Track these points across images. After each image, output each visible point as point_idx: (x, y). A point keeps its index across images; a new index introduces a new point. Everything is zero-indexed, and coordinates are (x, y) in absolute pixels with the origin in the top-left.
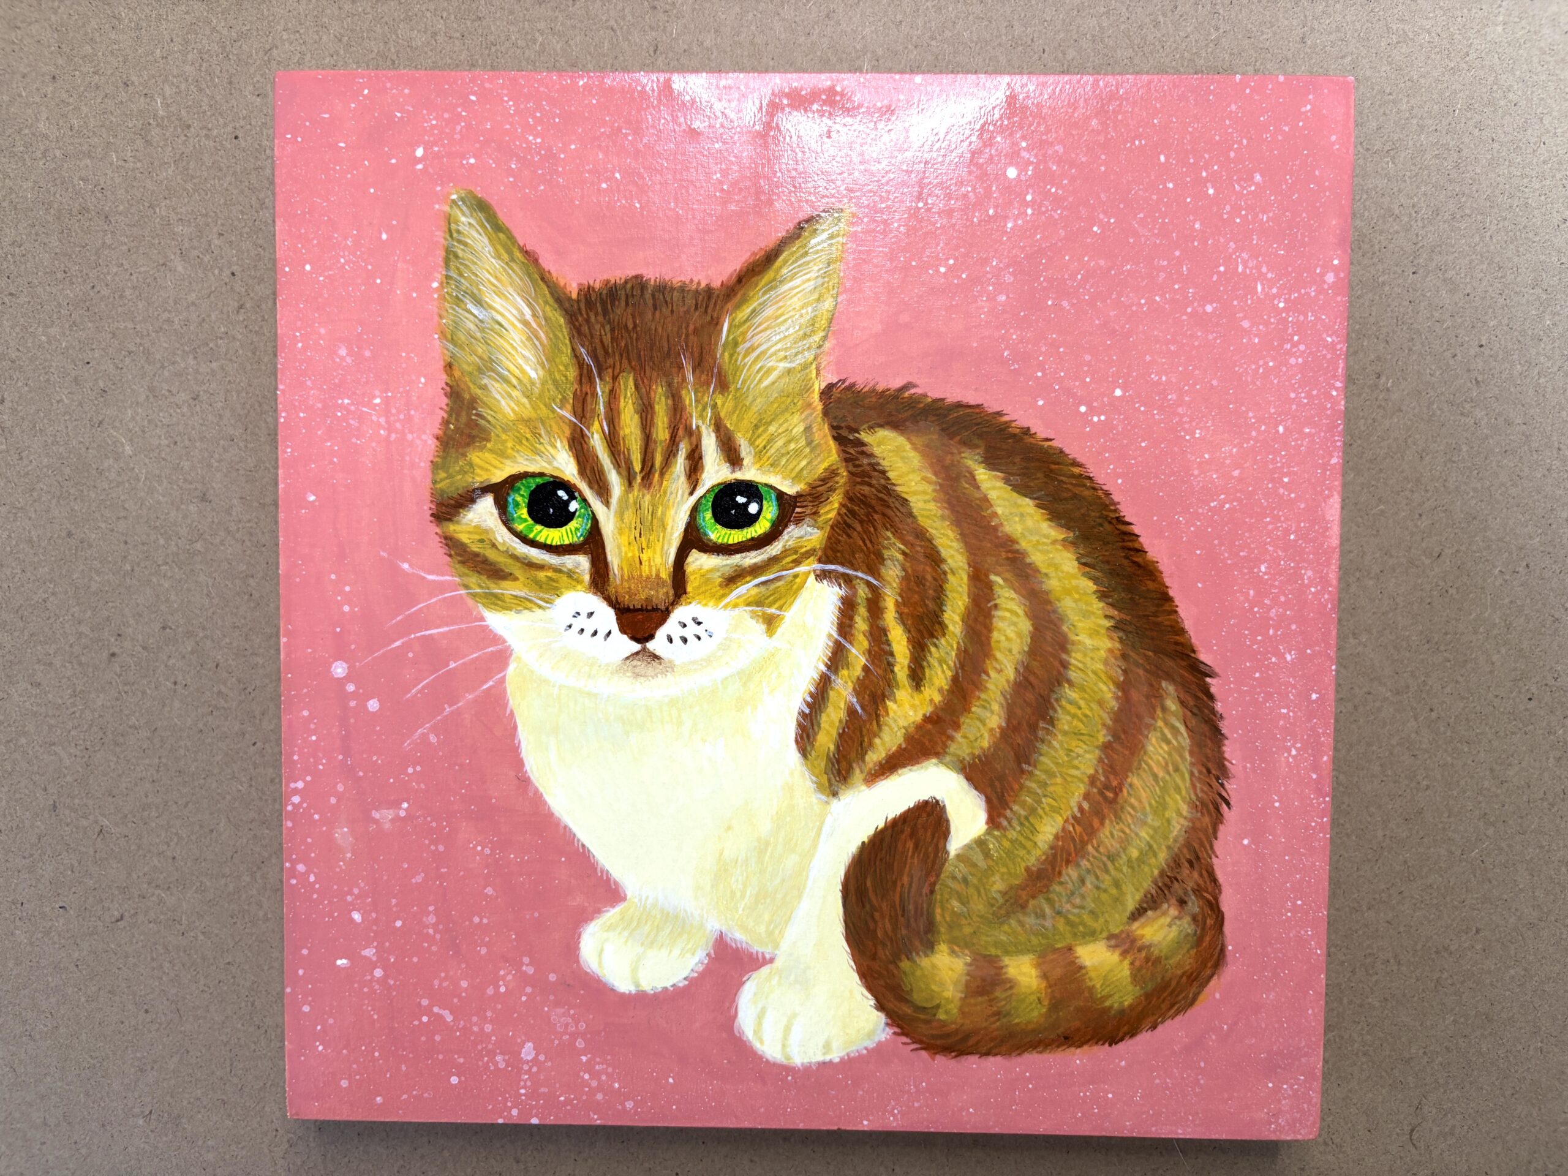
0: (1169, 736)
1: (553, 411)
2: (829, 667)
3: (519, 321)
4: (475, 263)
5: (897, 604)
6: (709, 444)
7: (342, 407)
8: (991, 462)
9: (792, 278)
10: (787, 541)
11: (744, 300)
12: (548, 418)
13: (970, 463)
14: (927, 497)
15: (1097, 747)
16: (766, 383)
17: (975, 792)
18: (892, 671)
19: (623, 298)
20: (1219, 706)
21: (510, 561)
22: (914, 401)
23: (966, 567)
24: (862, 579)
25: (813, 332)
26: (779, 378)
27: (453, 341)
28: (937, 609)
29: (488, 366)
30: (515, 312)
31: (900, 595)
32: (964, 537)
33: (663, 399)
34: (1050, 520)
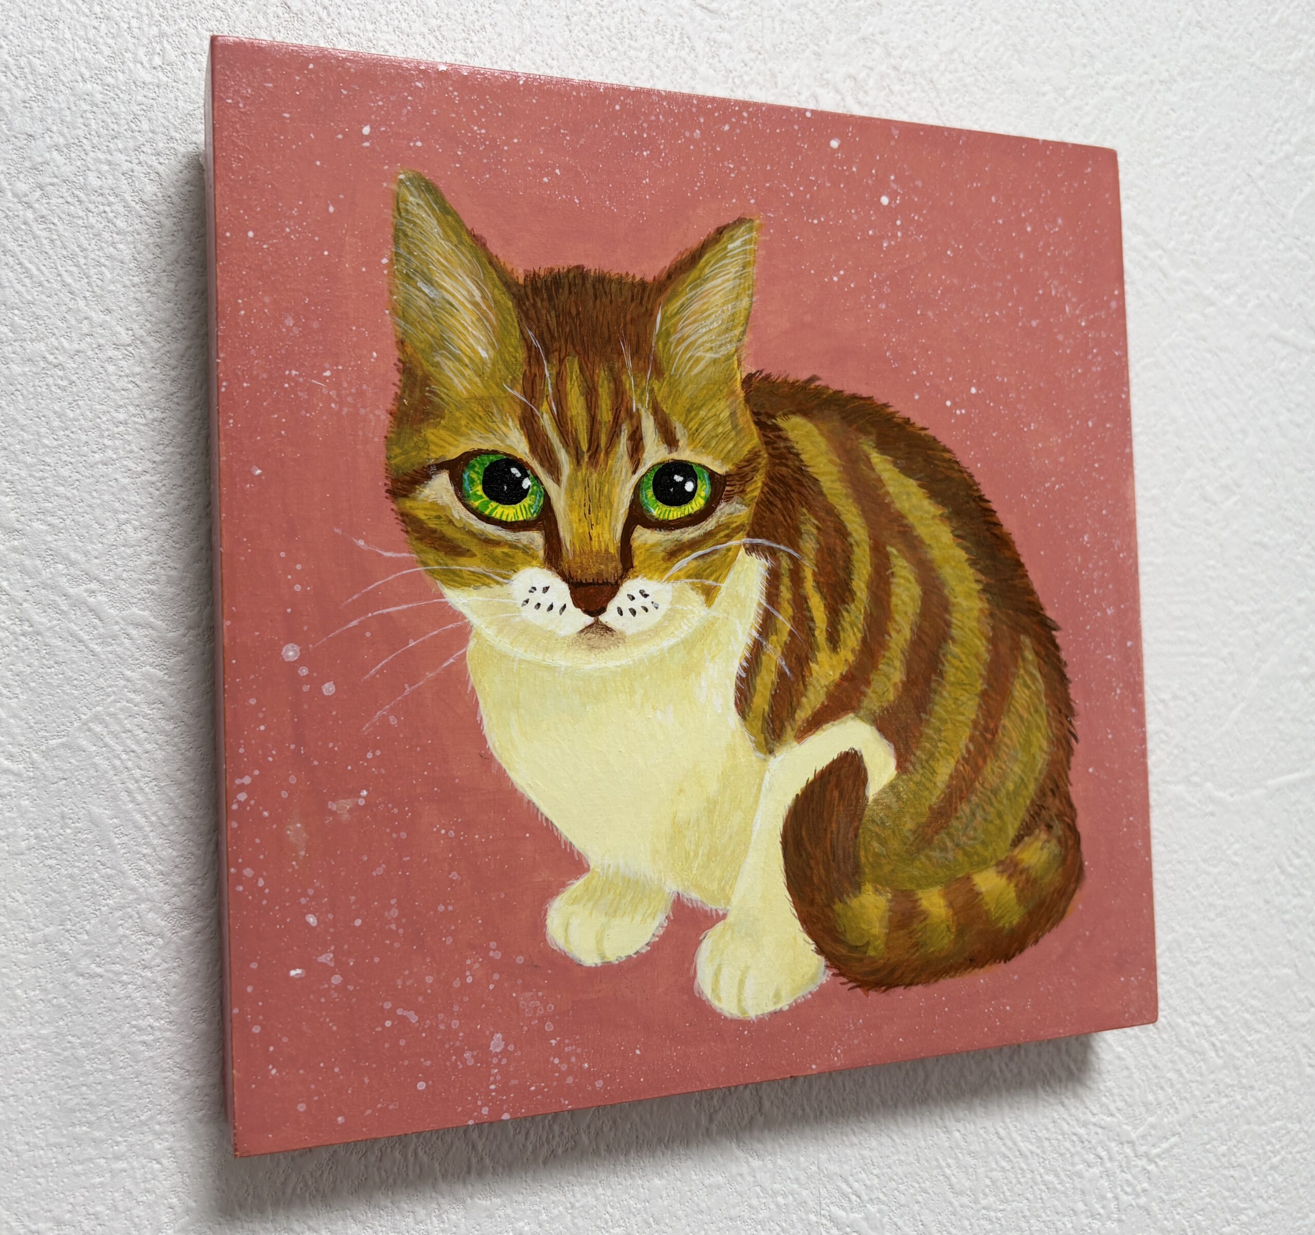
0: (1029, 682)
1: (505, 391)
2: (760, 634)
3: (470, 302)
4: (425, 243)
5: (814, 574)
6: (648, 426)
7: (289, 378)
8: (882, 447)
9: (714, 278)
10: (720, 517)
11: (675, 294)
12: (499, 397)
13: (866, 447)
14: (834, 478)
15: (977, 695)
16: (696, 371)
17: (885, 742)
18: (813, 635)
19: (567, 287)
20: (1063, 655)
21: (466, 537)
22: (819, 392)
23: (868, 539)
24: (784, 551)
25: (734, 327)
26: (707, 367)
27: (404, 318)
28: (846, 578)
29: (440, 344)
30: (465, 293)
31: (817, 566)
32: (864, 513)
33: (606, 382)
34: (930, 498)
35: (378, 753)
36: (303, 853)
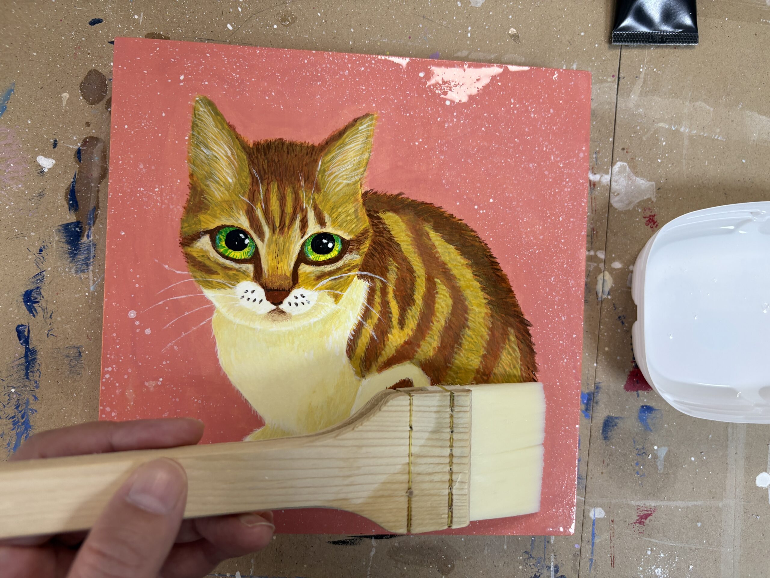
0: (511, 352)
1: (239, 197)
2: (362, 318)
3: (225, 156)
4: (206, 129)
5: (394, 290)
6: (311, 216)
7: (140, 191)
8: (436, 229)
9: (350, 144)
10: (345, 261)
11: (329, 152)
12: (237, 200)
13: (427, 229)
14: (408, 243)
15: (480, 356)
16: (338, 189)
17: (426, 376)
18: (391, 321)
19: (274, 148)
20: (533, 339)
21: (216, 266)
22: (403, 200)
23: (425, 275)
24: (378, 279)
25: (359, 168)
26: (344, 187)
27: (194, 164)
28: (411, 293)
29: (210, 176)
30: (223, 152)
31: (395, 287)
32: (424, 261)
33: (290, 194)
34: (461, 255)
35: (168, 362)
36: (132, 403)
